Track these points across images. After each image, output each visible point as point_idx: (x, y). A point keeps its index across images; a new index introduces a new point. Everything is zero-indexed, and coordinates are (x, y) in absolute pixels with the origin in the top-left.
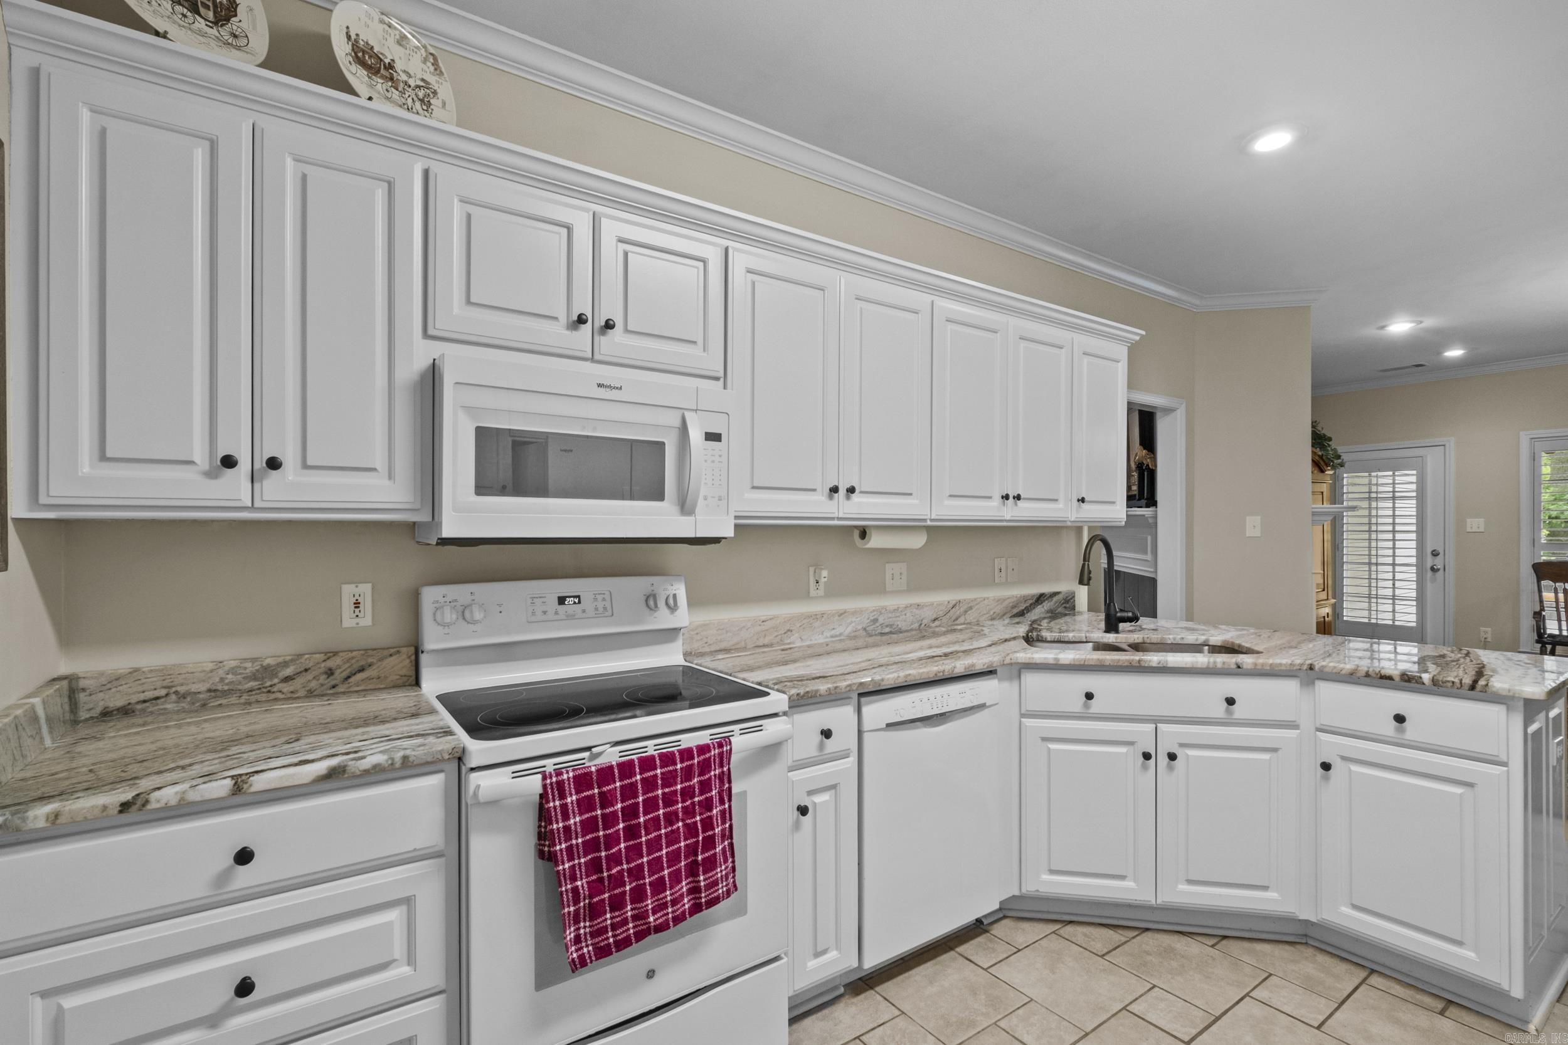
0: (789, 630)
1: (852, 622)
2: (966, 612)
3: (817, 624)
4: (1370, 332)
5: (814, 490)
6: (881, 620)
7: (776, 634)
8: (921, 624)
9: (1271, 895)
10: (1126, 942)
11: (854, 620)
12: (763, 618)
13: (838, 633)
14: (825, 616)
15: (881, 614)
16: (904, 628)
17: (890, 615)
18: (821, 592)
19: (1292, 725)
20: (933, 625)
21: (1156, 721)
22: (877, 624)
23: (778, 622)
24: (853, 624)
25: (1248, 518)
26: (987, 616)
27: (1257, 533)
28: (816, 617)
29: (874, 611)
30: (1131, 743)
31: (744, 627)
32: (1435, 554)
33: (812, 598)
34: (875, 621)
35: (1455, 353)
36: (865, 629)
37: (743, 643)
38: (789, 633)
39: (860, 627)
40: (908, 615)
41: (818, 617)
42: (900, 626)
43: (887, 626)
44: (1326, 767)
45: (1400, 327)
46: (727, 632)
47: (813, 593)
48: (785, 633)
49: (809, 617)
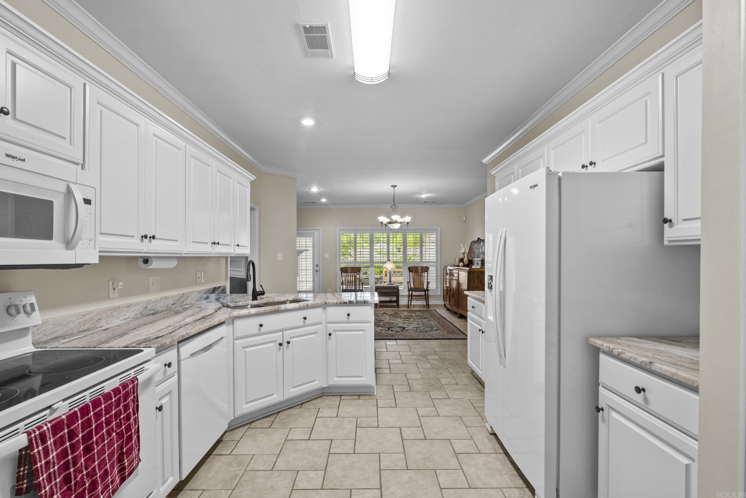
0: (99, 319)
1: (134, 310)
2: (186, 299)
3: (116, 313)
4: (306, 190)
5: (133, 236)
6: (149, 308)
7: (92, 322)
8: (167, 307)
9: (316, 382)
10: (275, 419)
11: (135, 308)
12: (83, 314)
13: (127, 317)
14: (120, 308)
15: (149, 304)
16: (160, 310)
17: (153, 304)
18: (116, 295)
19: (320, 323)
20: (173, 307)
21: (282, 330)
22: (147, 310)
23: (93, 315)
24: (135, 311)
25: (278, 253)
27: (281, 259)
28: (115, 309)
29: (145, 303)
30: (275, 341)
31: (71, 320)
32: (317, 266)
33: (112, 298)
34: (146, 308)
35: (324, 200)
36: (141, 313)
37: (70, 331)
38: (100, 321)
39: (138, 312)
40: (162, 303)
41: (116, 309)
42: (158, 309)
43: (152, 310)
44: (330, 334)
45: (314, 189)
46: (59, 325)
47: (111, 295)
48: (97, 321)
49: (111, 310)
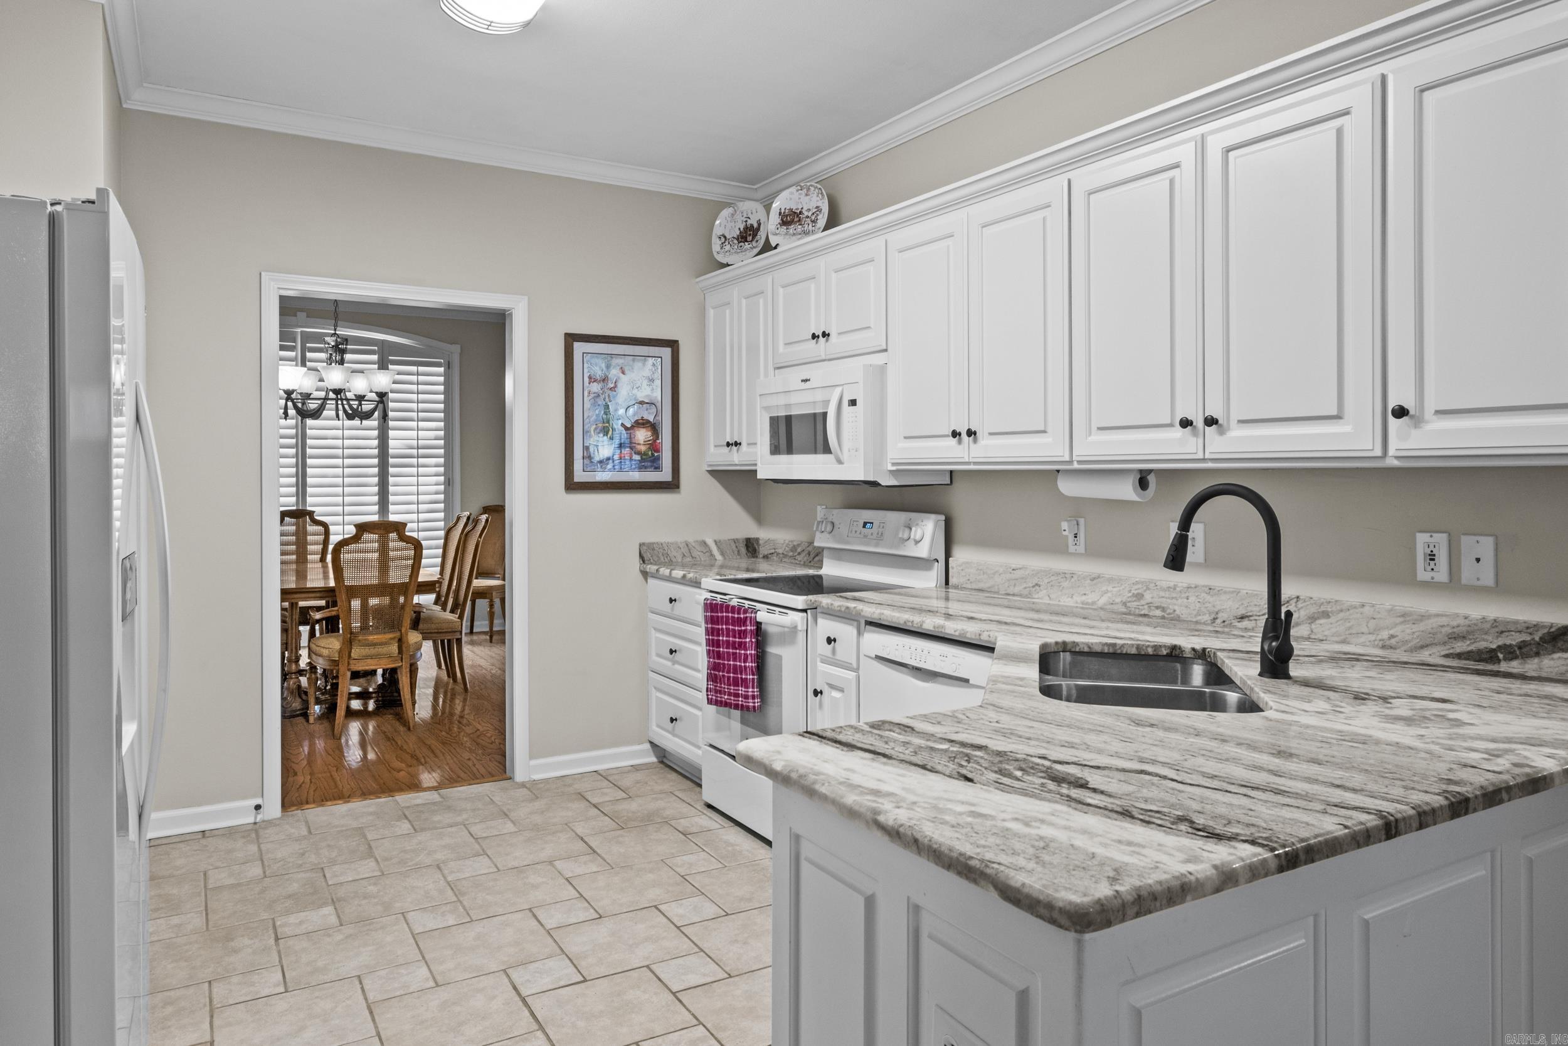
0: (1037, 584)
1: (1107, 592)
3: (1066, 584)
6: (1148, 597)
7: (1025, 585)
8: (1215, 619)
11: (1110, 588)
12: (1014, 566)
13: (1090, 601)
14: (1075, 577)
15: (1148, 589)
16: (1183, 617)
17: (1162, 593)
18: (1081, 549)
20: (1239, 625)
22: (1143, 602)
23: (1027, 573)
24: (1109, 595)
26: (1372, 638)
28: (1064, 575)
29: (1137, 583)
31: (997, 572)
33: (1072, 554)
34: (1139, 596)
36: (1125, 604)
37: (996, 587)
38: (1037, 587)
39: (1118, 600)
40: (1192, 599)
41: (1066, 576)
42: (1178, 612)
43: (1157, 608)
46: (984, 574)
47: (1072, 549)
48: (1033, 587)
49: (1058, 574)
